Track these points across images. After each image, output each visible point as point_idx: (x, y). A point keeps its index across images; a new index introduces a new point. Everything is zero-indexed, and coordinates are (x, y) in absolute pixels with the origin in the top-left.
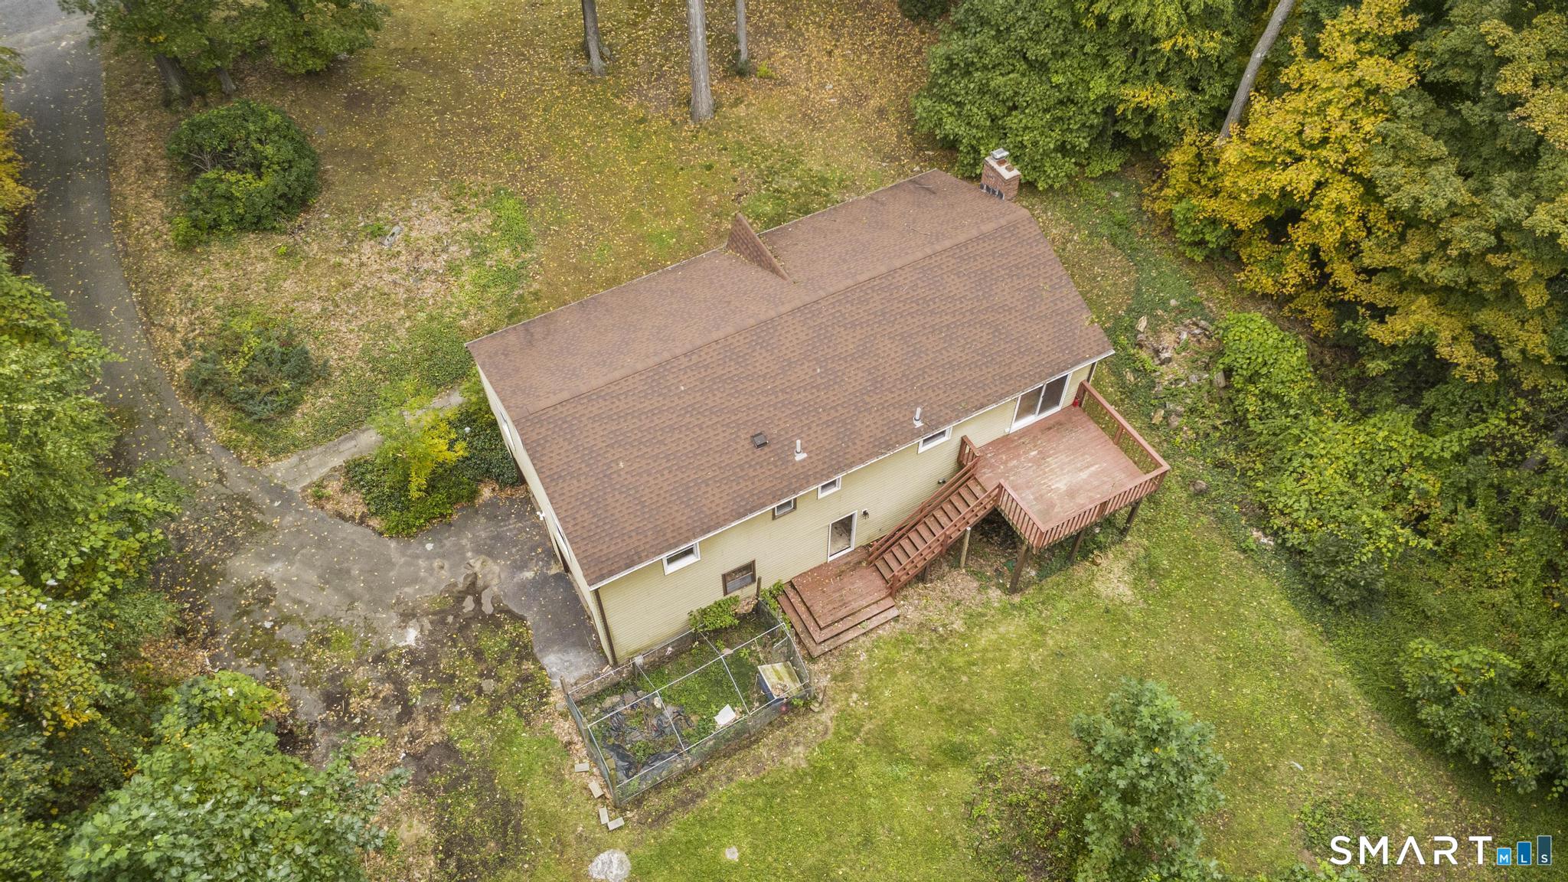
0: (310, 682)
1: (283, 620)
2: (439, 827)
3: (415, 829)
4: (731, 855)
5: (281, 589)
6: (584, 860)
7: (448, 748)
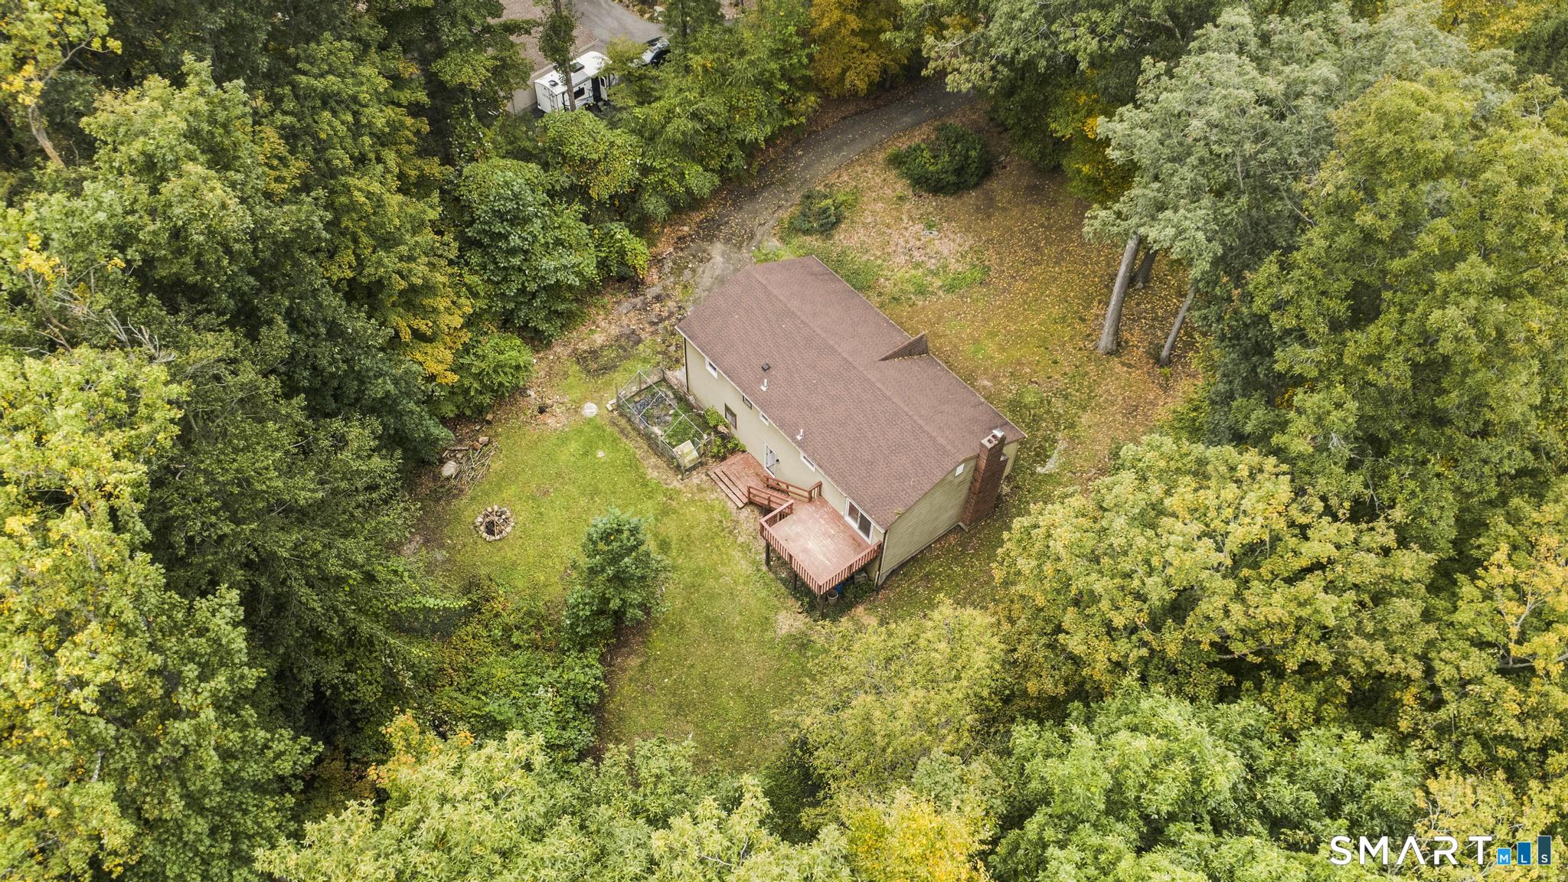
0: (664, 288)
1: (693, 270)
2: (602, 348)
3: (599, 339)
4: (600, 454)
5: (708, 265)
6: (592, 400)
7: (639, 341)
